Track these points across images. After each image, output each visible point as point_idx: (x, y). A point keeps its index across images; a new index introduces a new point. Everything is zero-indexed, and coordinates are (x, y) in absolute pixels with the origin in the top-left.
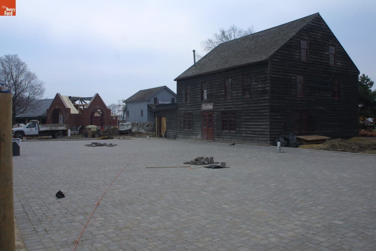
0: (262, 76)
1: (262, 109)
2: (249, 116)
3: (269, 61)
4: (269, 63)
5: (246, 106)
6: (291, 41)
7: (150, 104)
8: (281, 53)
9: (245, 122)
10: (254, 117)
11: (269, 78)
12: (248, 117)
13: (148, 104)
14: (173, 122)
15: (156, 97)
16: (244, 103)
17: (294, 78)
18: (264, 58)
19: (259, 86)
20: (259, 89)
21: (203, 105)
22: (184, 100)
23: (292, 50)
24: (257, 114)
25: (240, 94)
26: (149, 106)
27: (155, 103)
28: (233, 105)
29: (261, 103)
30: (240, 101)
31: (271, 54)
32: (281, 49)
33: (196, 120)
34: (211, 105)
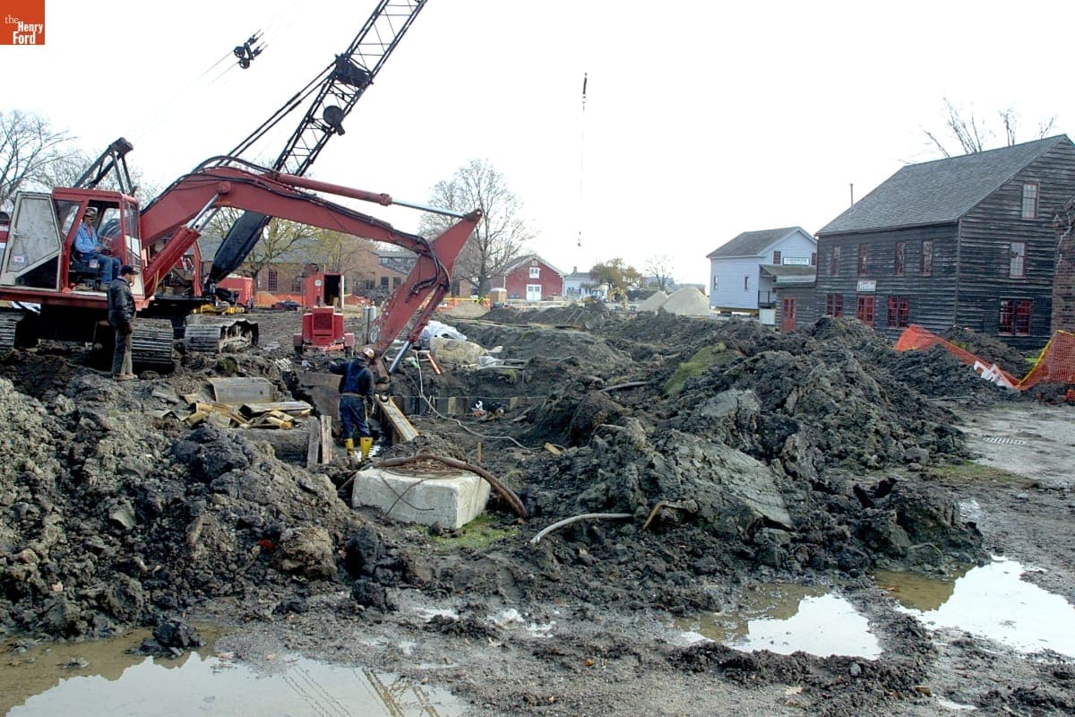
0: (949, 245)
1: (946, 296)
2: (928, 305)
3: (960, 222)
4: (960, 227)
5: (925, 289)
6: (1004, 188)
7: (766, 266)
8: (982, 208)
9: (921, 314)
10: (934, 308)
11: (958, 249)
12: (926, 307)
13: (760, 266)
14: (808, 309)
15: (777, 249)
16: (921, 284)
17: (1005, 247)
18: (953, 216)
19: (945, 259)
20: (944, 265)
21: (860, 283)
22: (829, 271)
23: (1006, 202)
24: (939, 303)
25: (916, 270)
26: (762, 269)
27: (774, 262)
28: (906, 286)
29: (946, 286)
30: (916, 282)
31: (965, 210)
32: (983, 202)
33: (848, 307)
34: (872, 284)
